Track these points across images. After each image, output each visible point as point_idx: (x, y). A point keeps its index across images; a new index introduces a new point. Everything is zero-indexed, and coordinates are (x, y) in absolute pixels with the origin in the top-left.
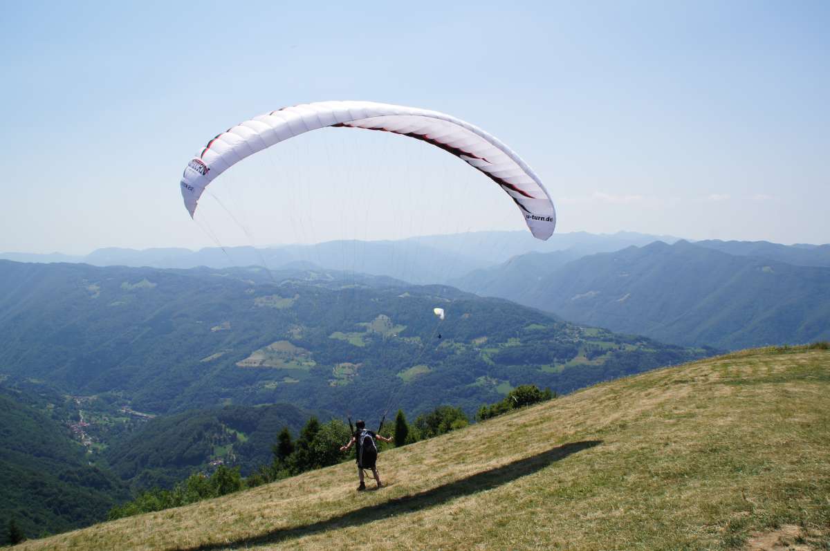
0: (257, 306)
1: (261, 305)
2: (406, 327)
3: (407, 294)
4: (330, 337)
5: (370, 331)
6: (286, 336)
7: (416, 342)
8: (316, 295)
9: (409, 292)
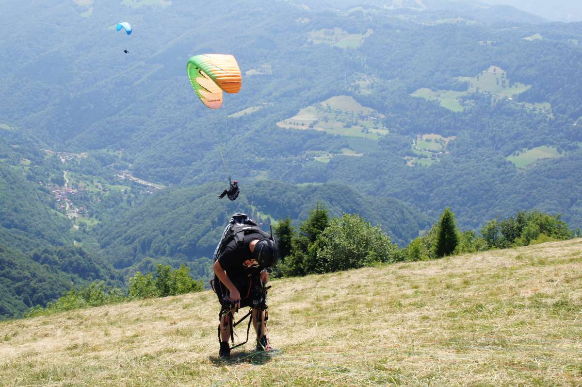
0: (312, 43)
1: (316, 42)
2: (529, 86)
3: (538, 36)
4: (413, 95)
5: (471, 90)
6: (350, 89)
7: (543, 111)
8: (398, 31)
9: (542, 34)
